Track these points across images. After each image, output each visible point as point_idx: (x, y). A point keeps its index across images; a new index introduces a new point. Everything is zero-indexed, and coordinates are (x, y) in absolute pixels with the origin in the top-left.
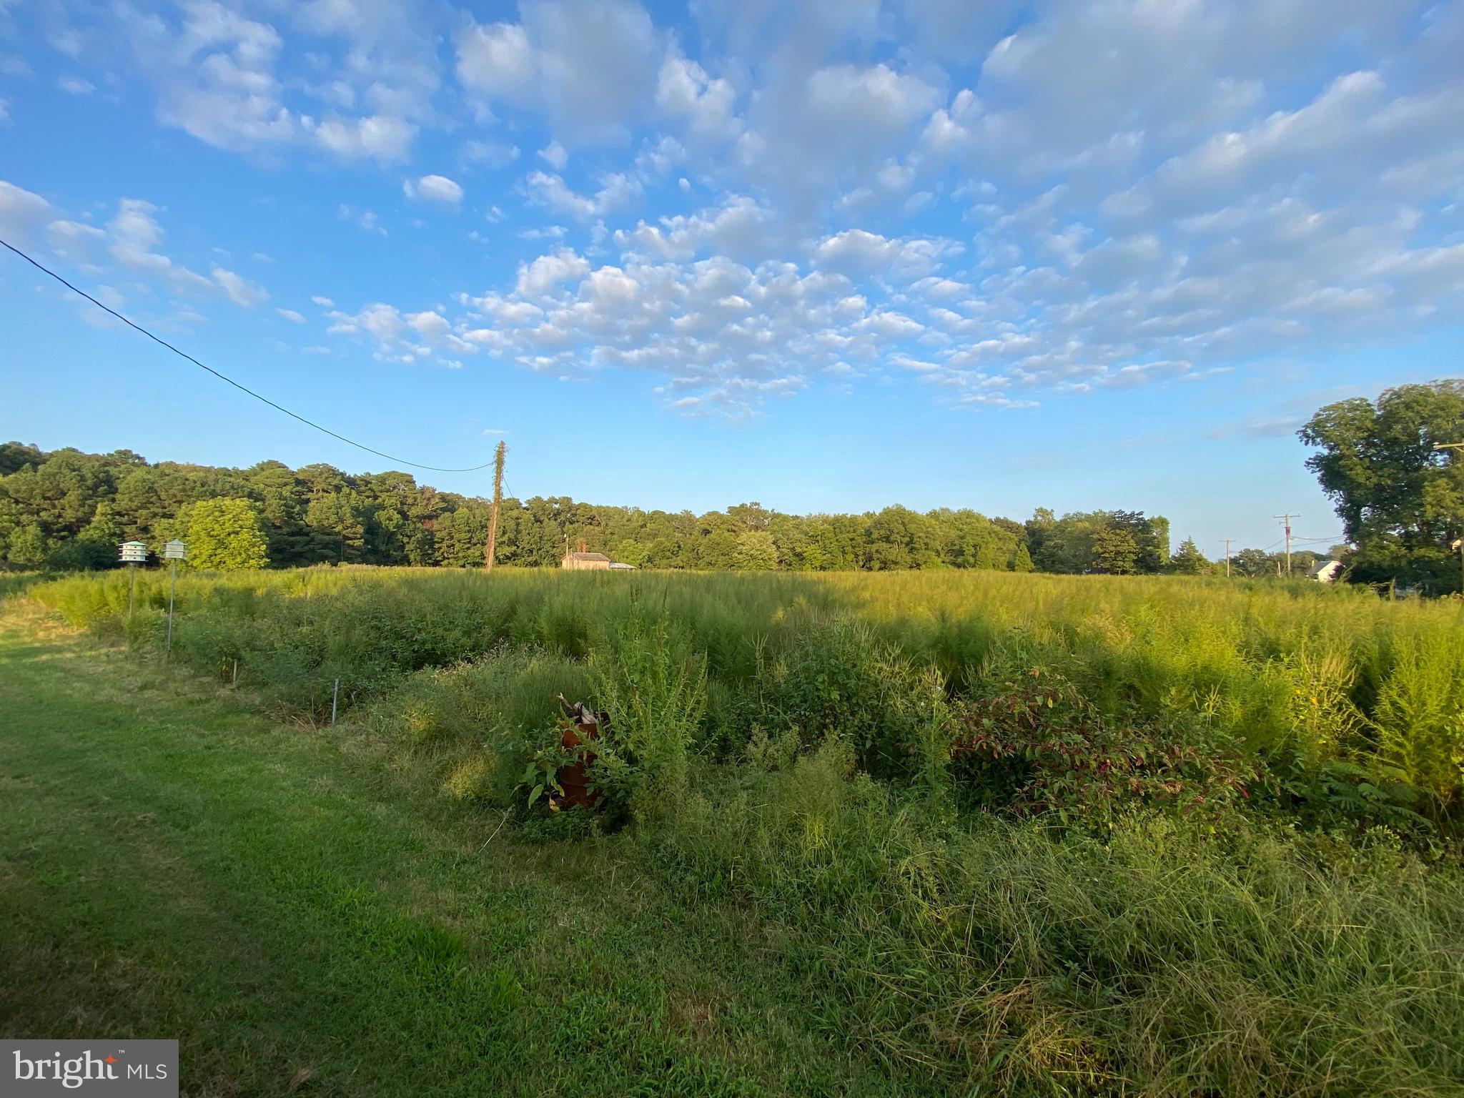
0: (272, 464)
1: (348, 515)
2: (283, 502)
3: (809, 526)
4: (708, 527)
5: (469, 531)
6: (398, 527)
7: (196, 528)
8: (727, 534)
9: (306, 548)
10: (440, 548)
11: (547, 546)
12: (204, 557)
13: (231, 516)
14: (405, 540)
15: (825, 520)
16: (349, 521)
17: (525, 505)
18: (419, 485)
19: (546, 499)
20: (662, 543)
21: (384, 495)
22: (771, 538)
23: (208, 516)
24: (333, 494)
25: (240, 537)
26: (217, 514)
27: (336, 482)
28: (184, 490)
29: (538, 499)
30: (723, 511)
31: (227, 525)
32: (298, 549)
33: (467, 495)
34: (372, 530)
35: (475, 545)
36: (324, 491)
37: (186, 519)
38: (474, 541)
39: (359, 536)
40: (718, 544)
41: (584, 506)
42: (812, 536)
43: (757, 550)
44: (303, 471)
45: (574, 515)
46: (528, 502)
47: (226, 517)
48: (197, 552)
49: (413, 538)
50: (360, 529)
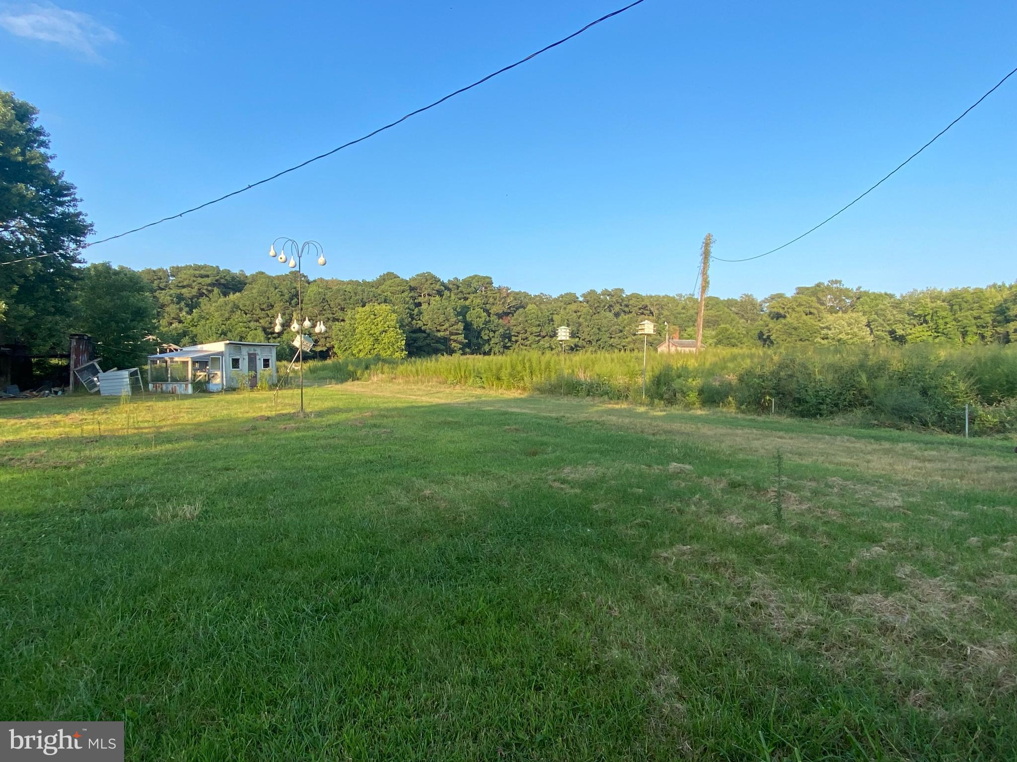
0: (390, 276)
1: (452, 314)
2: (407, 306)
3: (911, 303)
4: (782, 311)
5: (539, 325)
6: (486, 323)
7: (361, 328)
8: (804, 317)
9: (425, 343)
10: (516, 341)
11: (605, 337)
12: (367, 350)
13: (381, 318)
14: (491, 334)
15: (935, 297)
16: (453, 320)
17: (581, 299)
18: (496, 285)
19: (599, 291)
20: (727, 330)
21: (471, 296)
22: (864, 320)
23: (367, 319)
24: (438, 298)
25: (388, 334)
26: (372, 316)
27: (437, 287)
28: (345, 300)
29: (593, 292)
30: (790, 293)
31: (380, 325)
32: (419, 343)
33: (533, 293)
34: (468, 327)
35: (544, 337)
36: (429, 295)
37: (353, 322)
38: (543, 334)
39: (460, 332)
40: (795, 329)
41: (636, 296)
42: (920, 316)
43: (847, 334)
44: (413, 279)
45: (627, 306)
46: (583, 295)
47: (378, 319)
48: (361, 347)
49: (497, 333)
50: (461, 326)
